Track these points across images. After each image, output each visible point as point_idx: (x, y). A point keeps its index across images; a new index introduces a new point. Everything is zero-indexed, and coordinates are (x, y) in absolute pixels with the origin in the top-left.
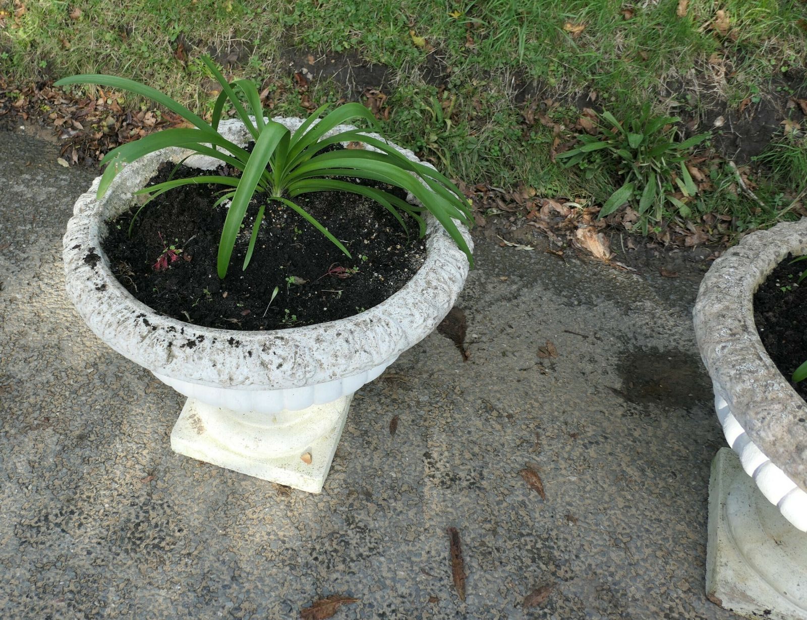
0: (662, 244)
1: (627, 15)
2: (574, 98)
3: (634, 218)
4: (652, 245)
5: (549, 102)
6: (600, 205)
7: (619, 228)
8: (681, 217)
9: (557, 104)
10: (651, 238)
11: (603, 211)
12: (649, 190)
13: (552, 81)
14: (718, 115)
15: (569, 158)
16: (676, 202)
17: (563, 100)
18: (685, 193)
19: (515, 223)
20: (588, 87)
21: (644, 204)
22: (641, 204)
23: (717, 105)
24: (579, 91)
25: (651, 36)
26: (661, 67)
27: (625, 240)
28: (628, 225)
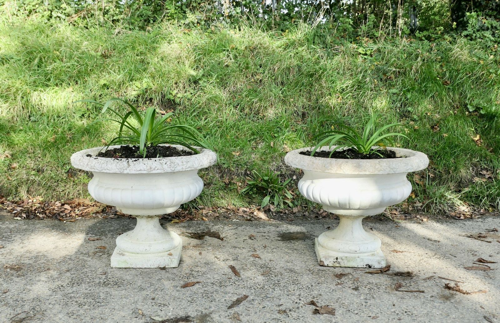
0: (285, 213)
1: (254, 149)
2: (242, 175)
3: (273, 208)
4: (282, 214)
5: (233, 176)
6: (260, 206)
7: (269, 210)
8: (290, 207)
9: (236, 177)
10: (281, 212)
11: (262, 207)
12: (277, 199)
13: (232, 169)
14: (293, 175)
15: (244, 192)
16: (287, 201)
17: (238, 176)
18: (289, 198)
19: (230, 214)
20: (246, 170)
21: (276, 203)
22: (275, 204)
23: (292, 171)
24: (243, 172)
25: (264, 153)
26: (270, 163)
27: (272, 213)
28: (272, 210)
